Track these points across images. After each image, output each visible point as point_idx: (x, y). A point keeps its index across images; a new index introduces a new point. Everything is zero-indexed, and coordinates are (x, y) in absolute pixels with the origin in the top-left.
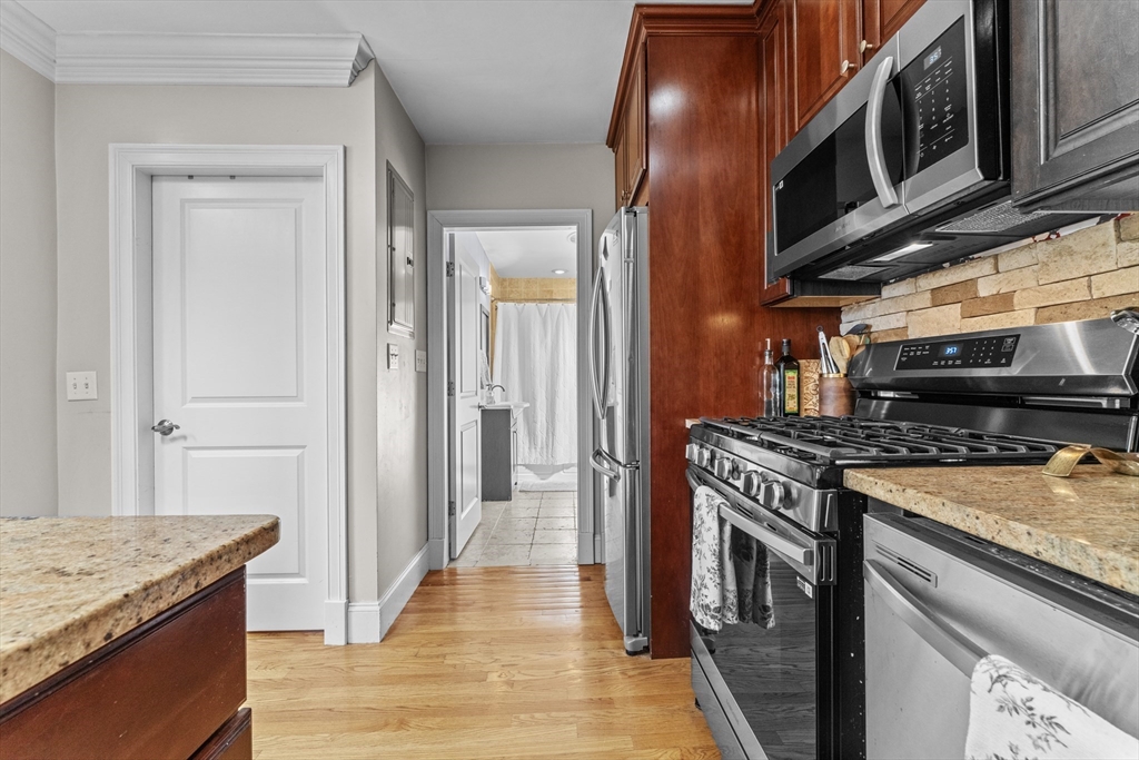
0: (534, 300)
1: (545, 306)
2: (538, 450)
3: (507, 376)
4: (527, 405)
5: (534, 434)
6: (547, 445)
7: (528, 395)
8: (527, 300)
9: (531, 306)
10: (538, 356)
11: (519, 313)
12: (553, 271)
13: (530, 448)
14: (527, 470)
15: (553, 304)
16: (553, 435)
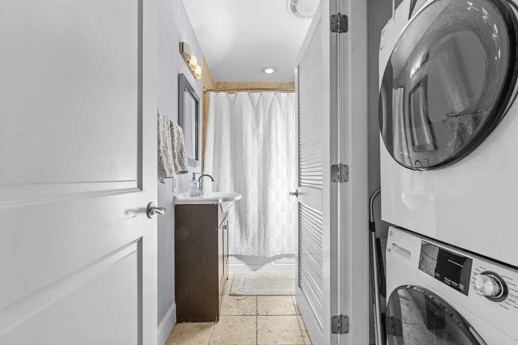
0: (247, 90)
1: (257, 95)
2: (250, 240)
3: (219, 166)
4: (238, 198)
5: (246, 225)
6: (259, 236)
7: (240, 185)
8: (239, 90)
9: (244, 94)
10: (250, 146)
11: (232, 103)
12: (263, 71)
13: (241, 239)
14: (238, 261)
15: (265, 93)
16: (265, 226)
